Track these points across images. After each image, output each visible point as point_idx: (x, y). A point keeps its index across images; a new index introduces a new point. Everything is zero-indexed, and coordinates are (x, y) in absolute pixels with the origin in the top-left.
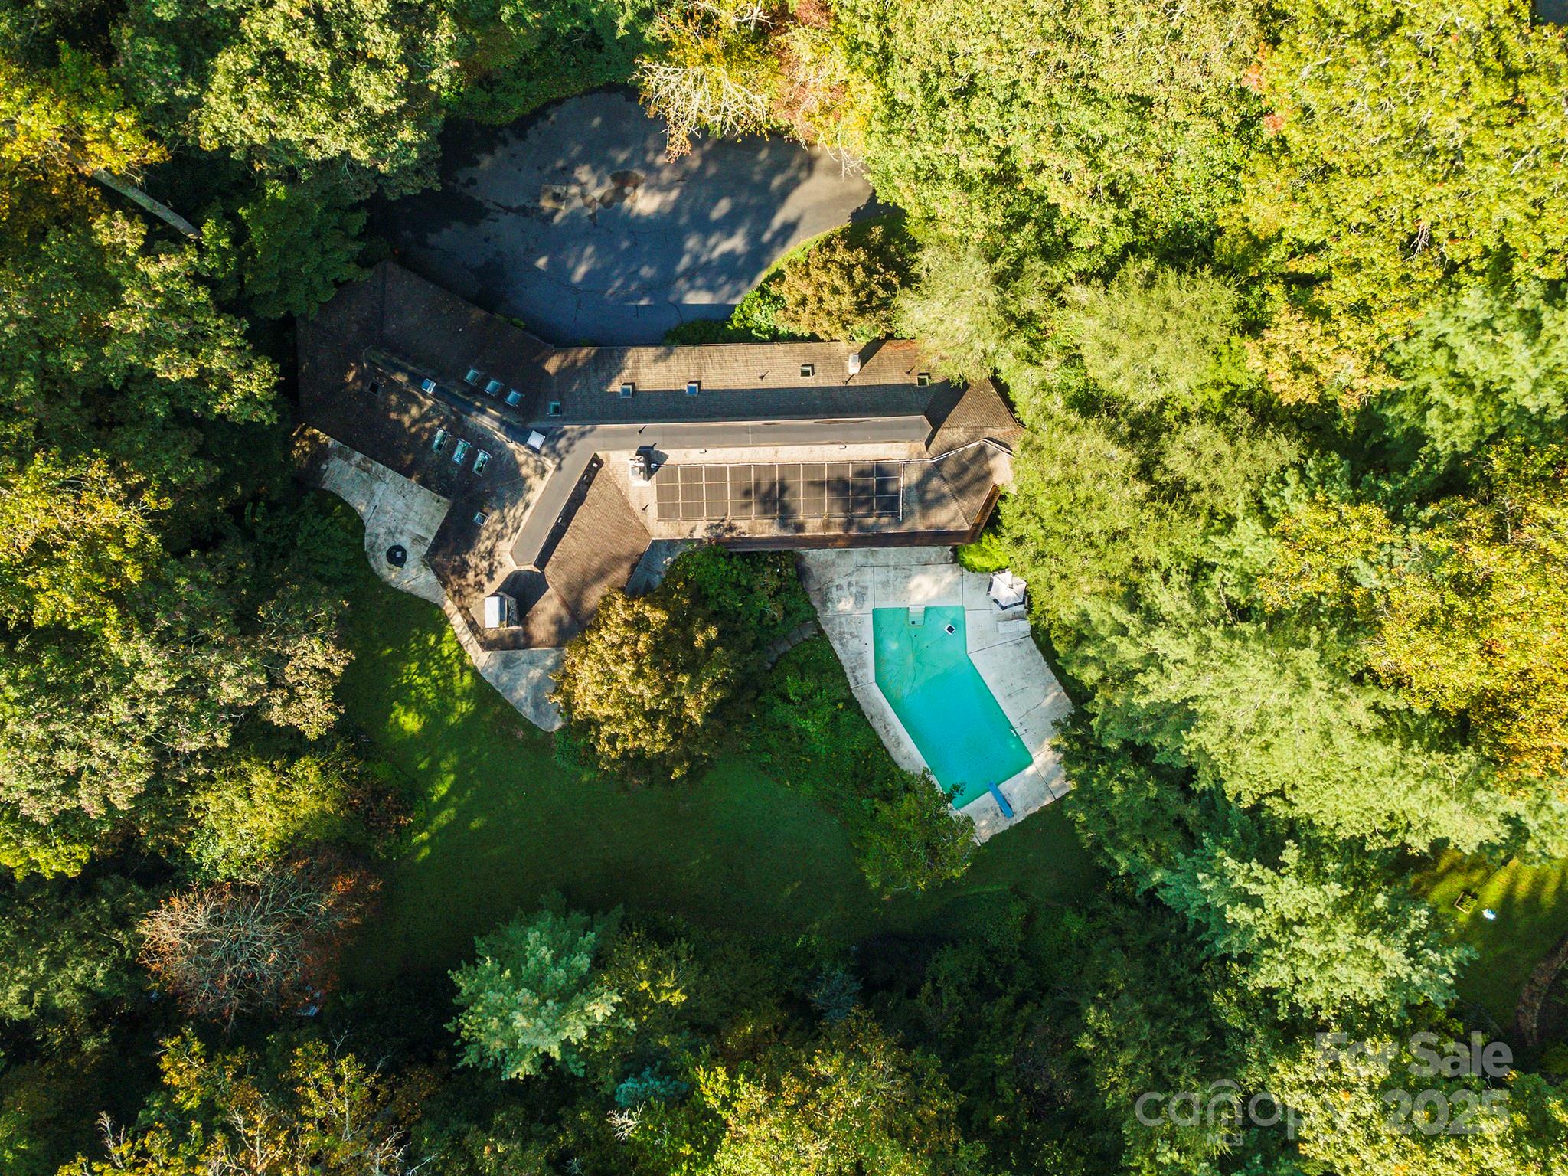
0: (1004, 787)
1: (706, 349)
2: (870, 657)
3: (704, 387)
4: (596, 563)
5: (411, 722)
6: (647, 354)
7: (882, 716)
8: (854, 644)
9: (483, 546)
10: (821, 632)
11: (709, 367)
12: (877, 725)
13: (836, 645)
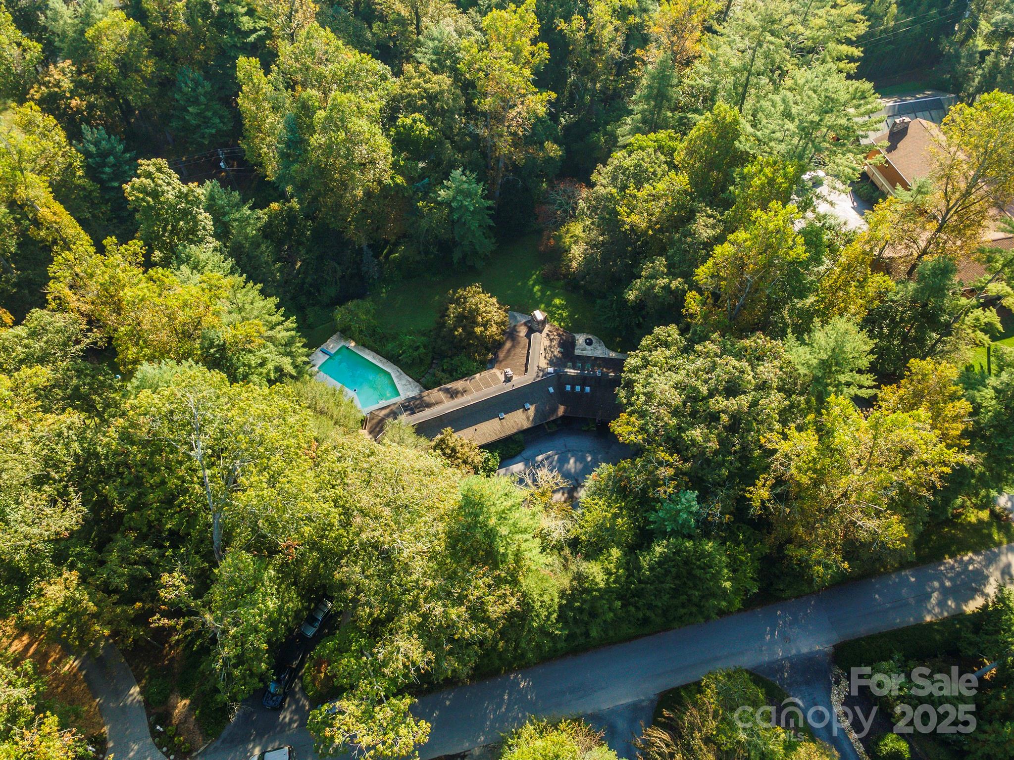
0: (328, 357)
1: (503, 435)
2: (395, 380)
3: (497, 419)
4: (513, 353)
5: (557, 301)
6: (526, 425)
7: (383, 364)
8: (404, 382)
9: (555, 343)
10: (418, 381)
11: (499, 427)
12: (385, 360)
13: (410, 380)
